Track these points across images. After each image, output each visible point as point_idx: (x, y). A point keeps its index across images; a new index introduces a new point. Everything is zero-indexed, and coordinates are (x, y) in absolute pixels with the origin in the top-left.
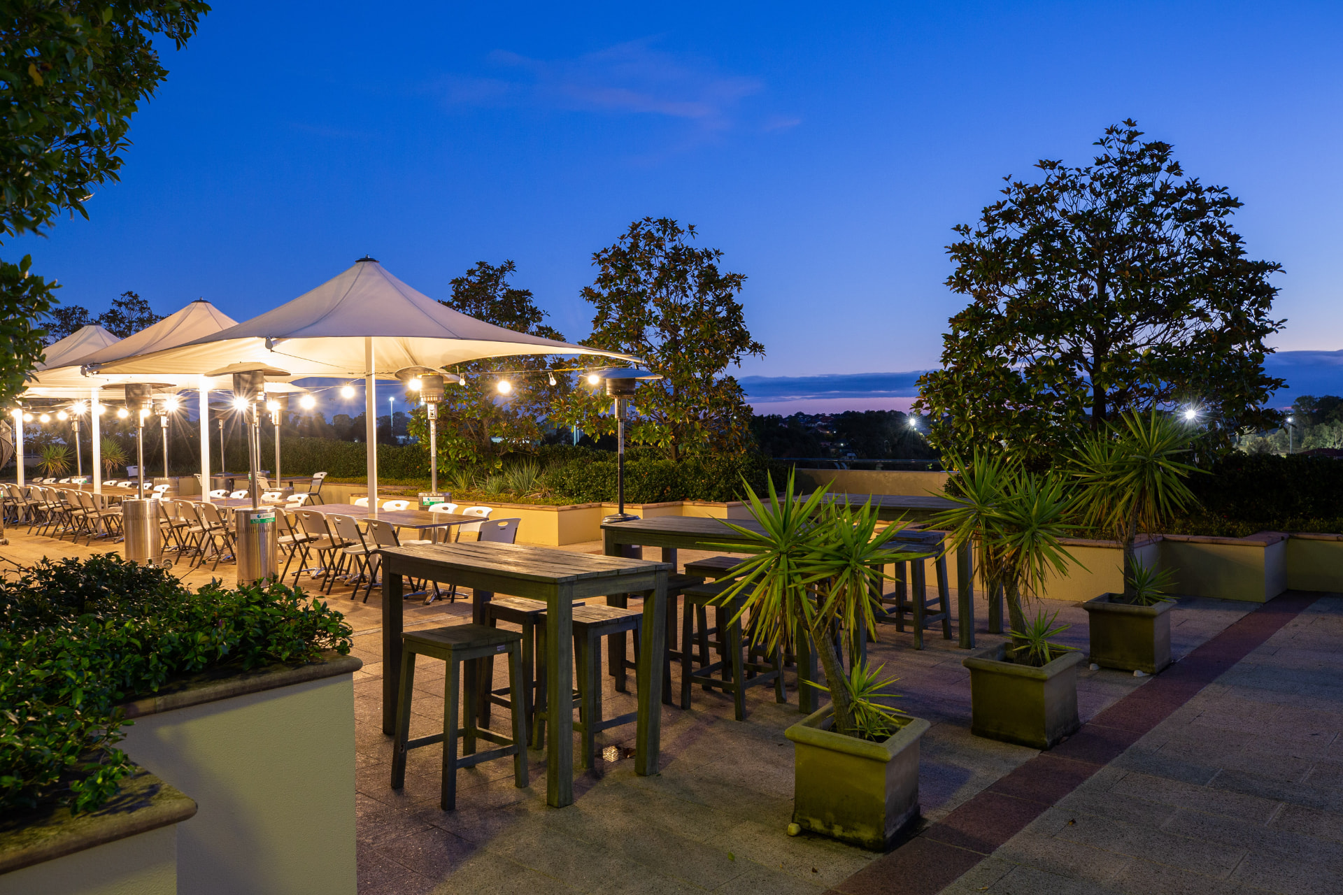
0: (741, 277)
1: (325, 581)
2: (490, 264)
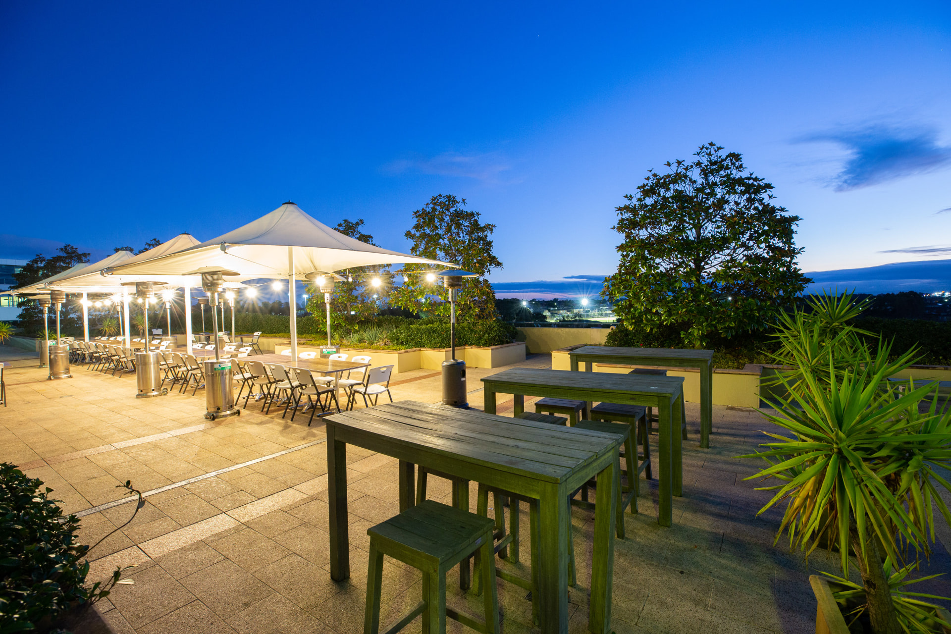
0: (494, 226)
1: (265, 403)
2: (350, 221)
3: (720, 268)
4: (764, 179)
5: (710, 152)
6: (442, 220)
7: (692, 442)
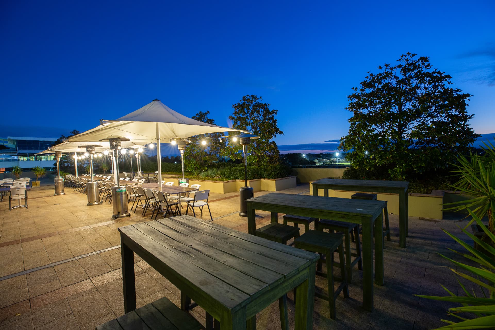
0: (277, 111)
2: (202, 112)
3: (414, 130)
4: (445, 72)
5: (408, 58)
7: (394, 243)
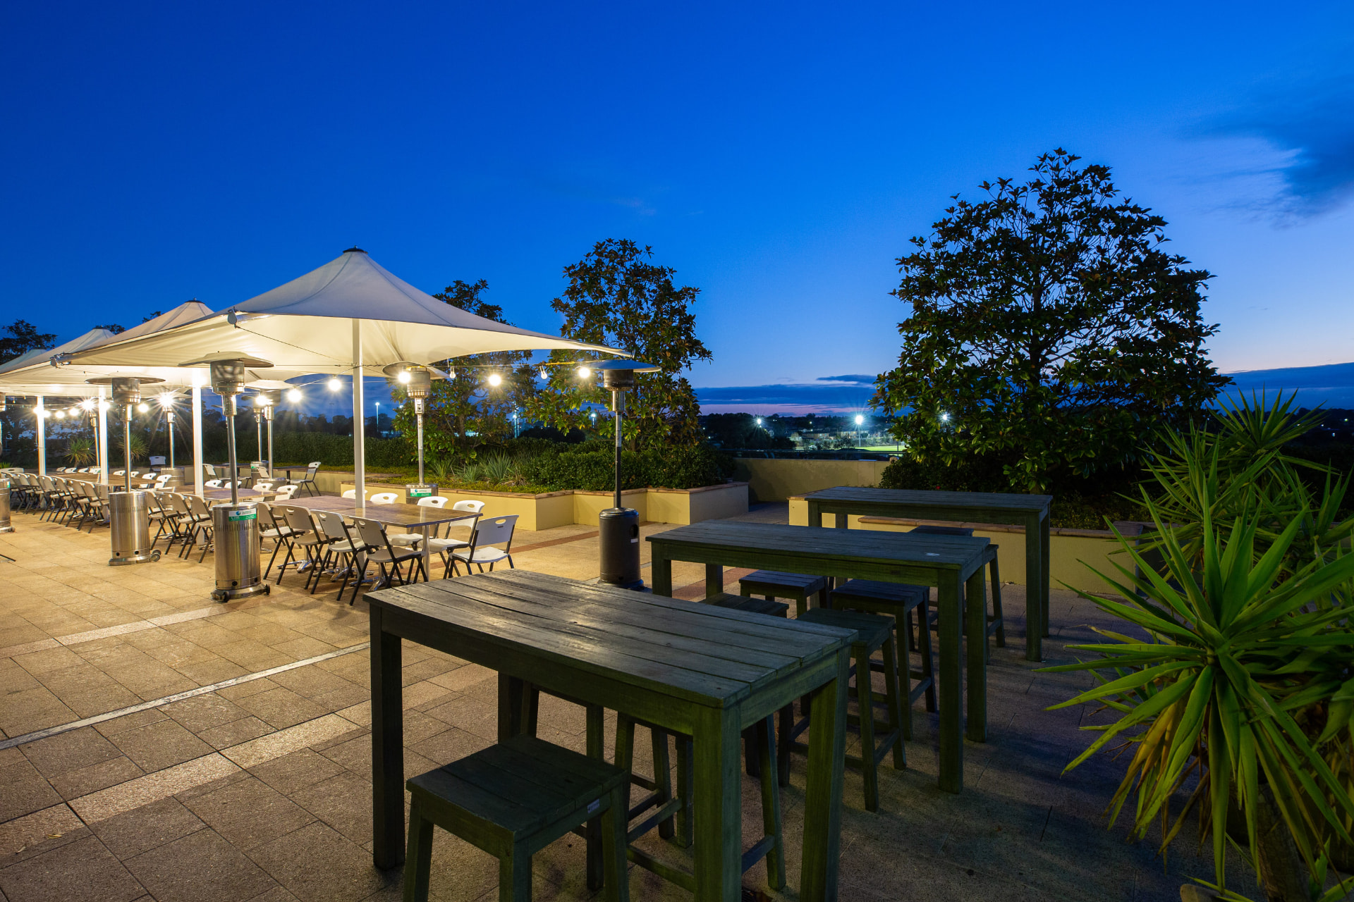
0: (695, 290)
2: (466, 283)
3: (1071, 360)
4: (1150, 209)
5: (1058, 164)
6: (611, 281)
7: (1012, 651)
